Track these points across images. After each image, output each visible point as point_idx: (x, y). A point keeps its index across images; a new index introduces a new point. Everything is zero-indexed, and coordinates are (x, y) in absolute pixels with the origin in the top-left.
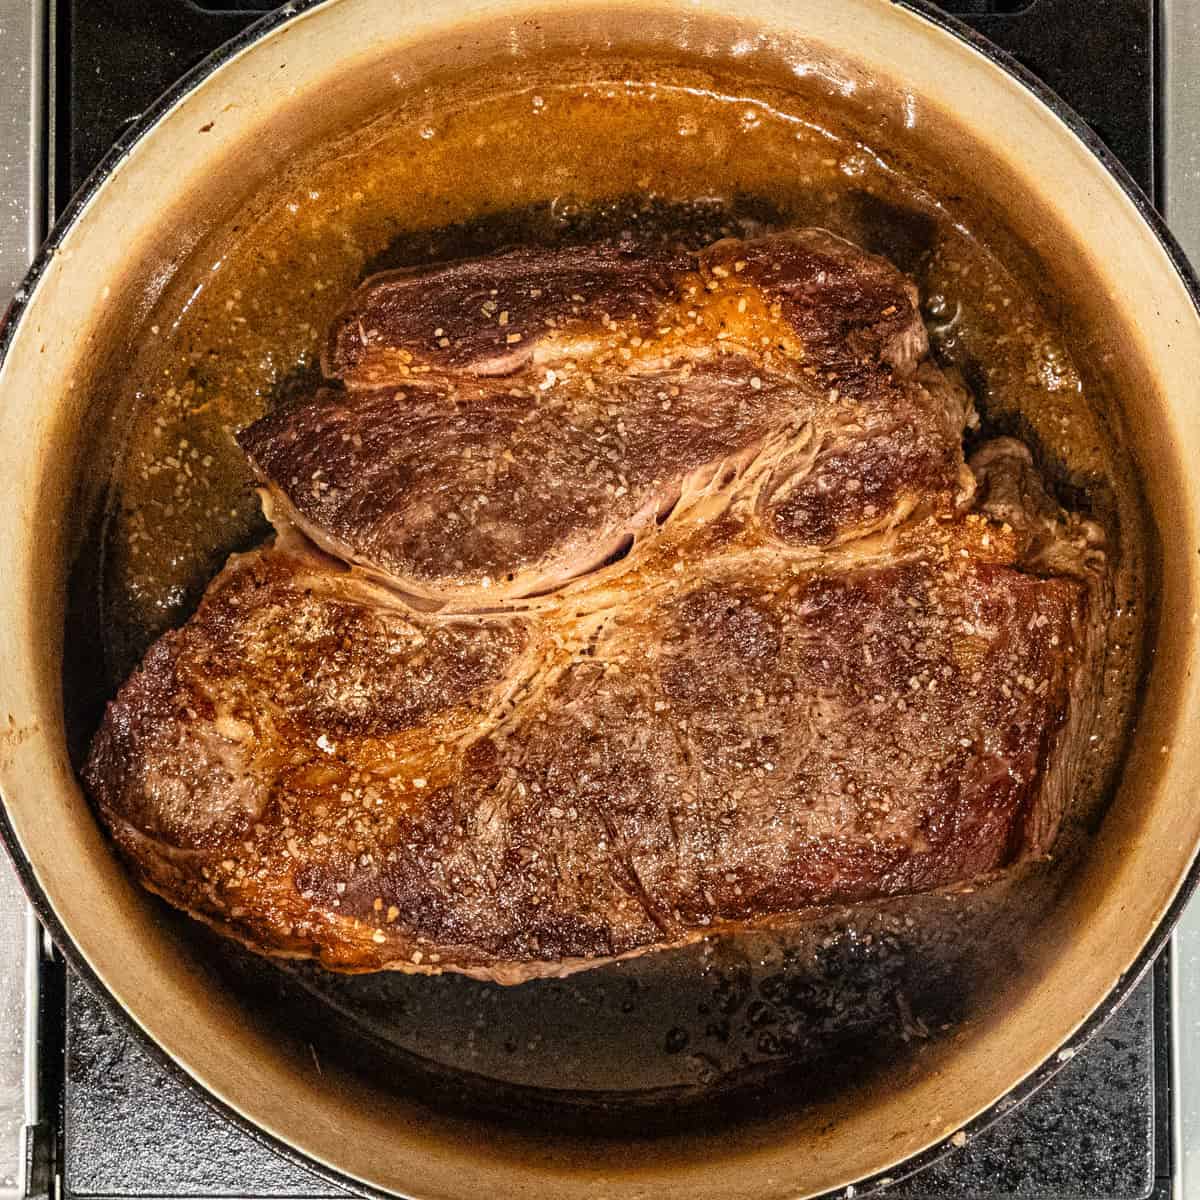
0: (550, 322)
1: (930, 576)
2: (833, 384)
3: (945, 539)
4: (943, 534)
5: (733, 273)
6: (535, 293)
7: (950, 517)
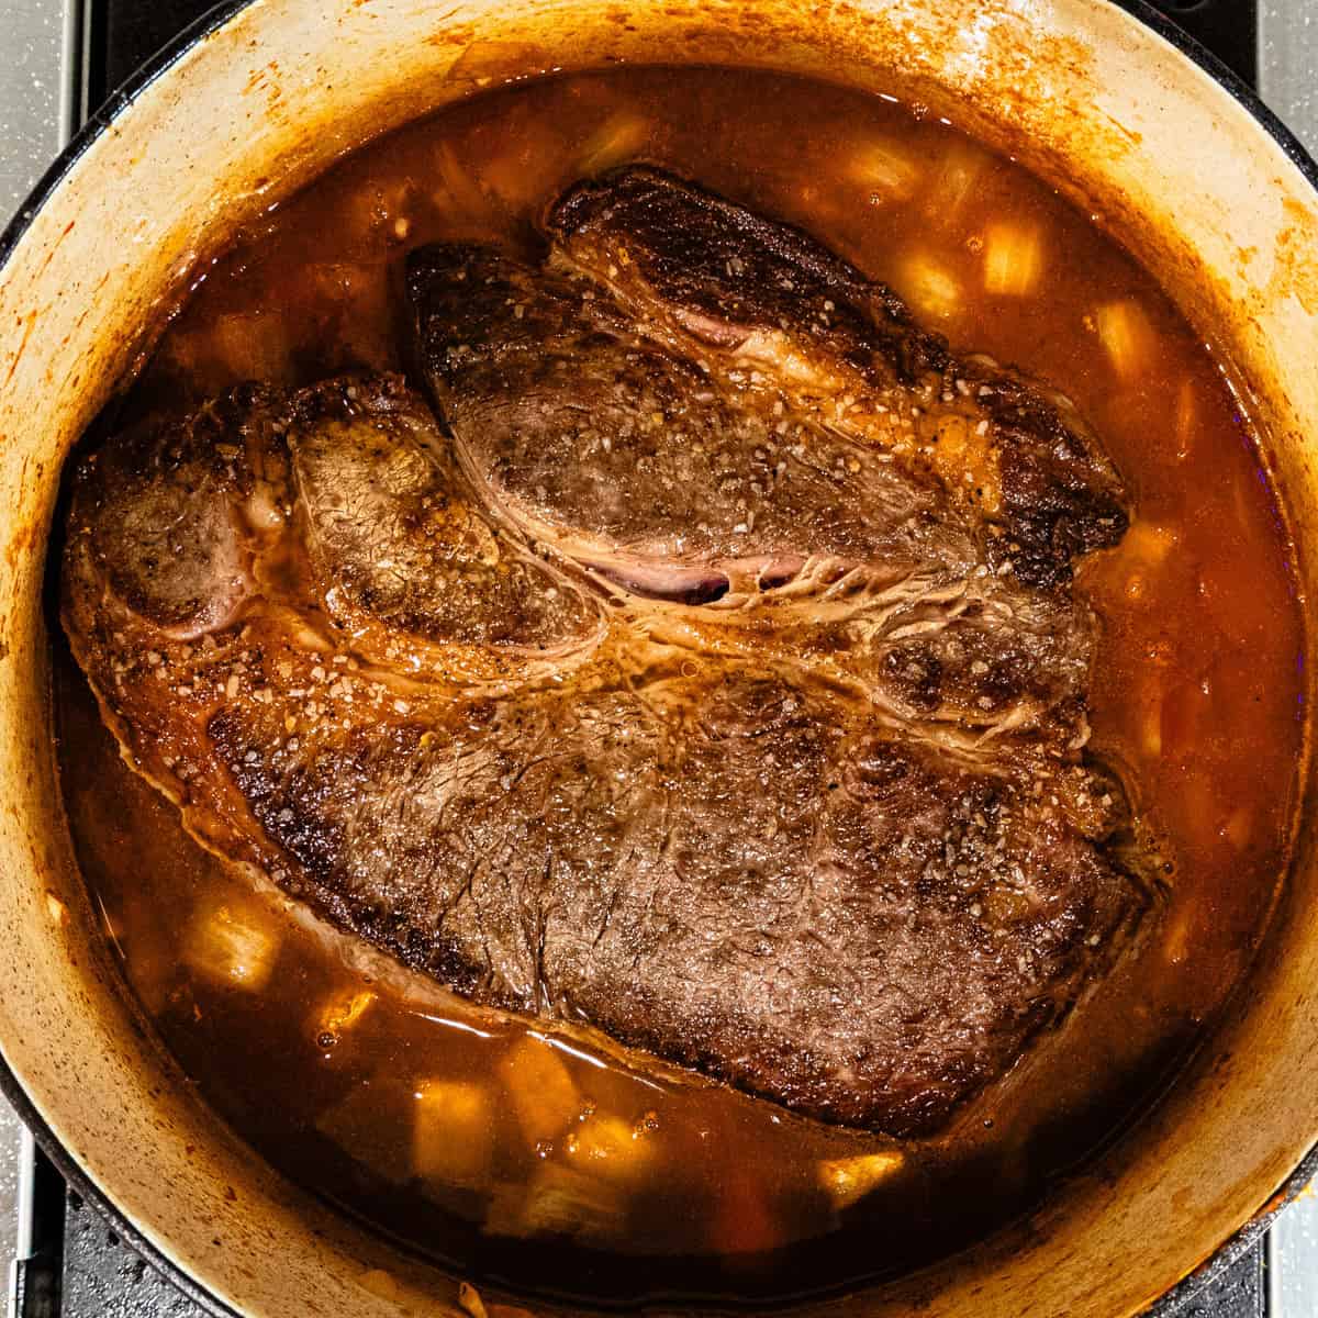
0: (784, 323)
1: (1009, 804)
2: (1013, 557)
3: (1045, 774)
4: (1044, 769)
5: (975, 395)
6: (788, 284)
7: (1059, 755)
